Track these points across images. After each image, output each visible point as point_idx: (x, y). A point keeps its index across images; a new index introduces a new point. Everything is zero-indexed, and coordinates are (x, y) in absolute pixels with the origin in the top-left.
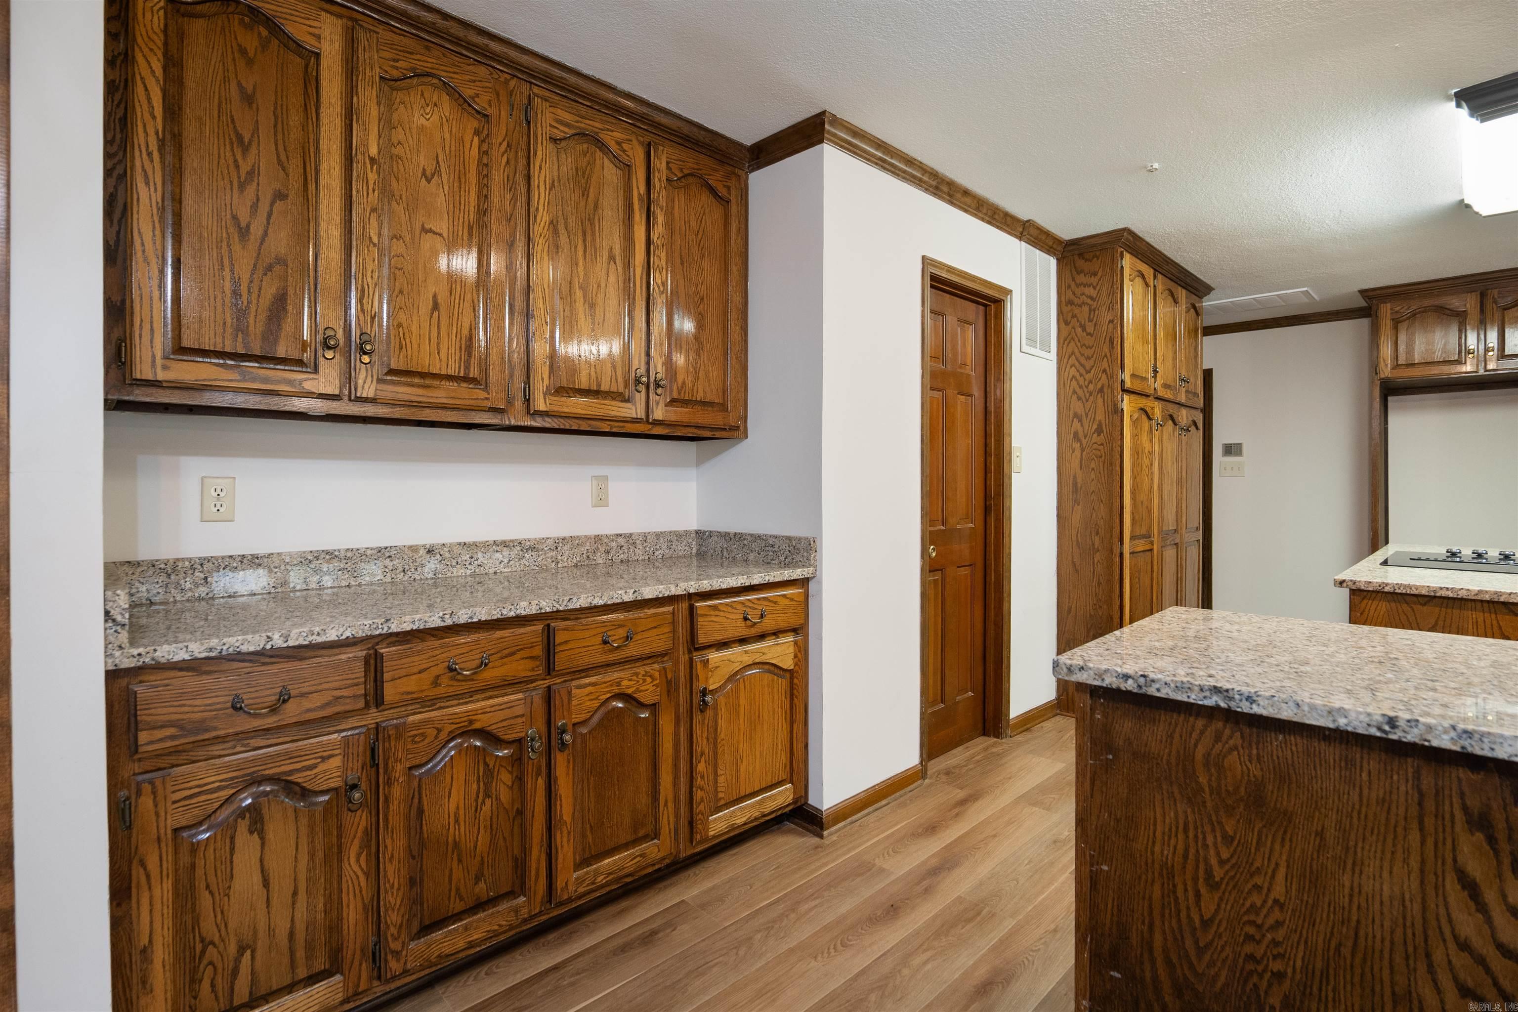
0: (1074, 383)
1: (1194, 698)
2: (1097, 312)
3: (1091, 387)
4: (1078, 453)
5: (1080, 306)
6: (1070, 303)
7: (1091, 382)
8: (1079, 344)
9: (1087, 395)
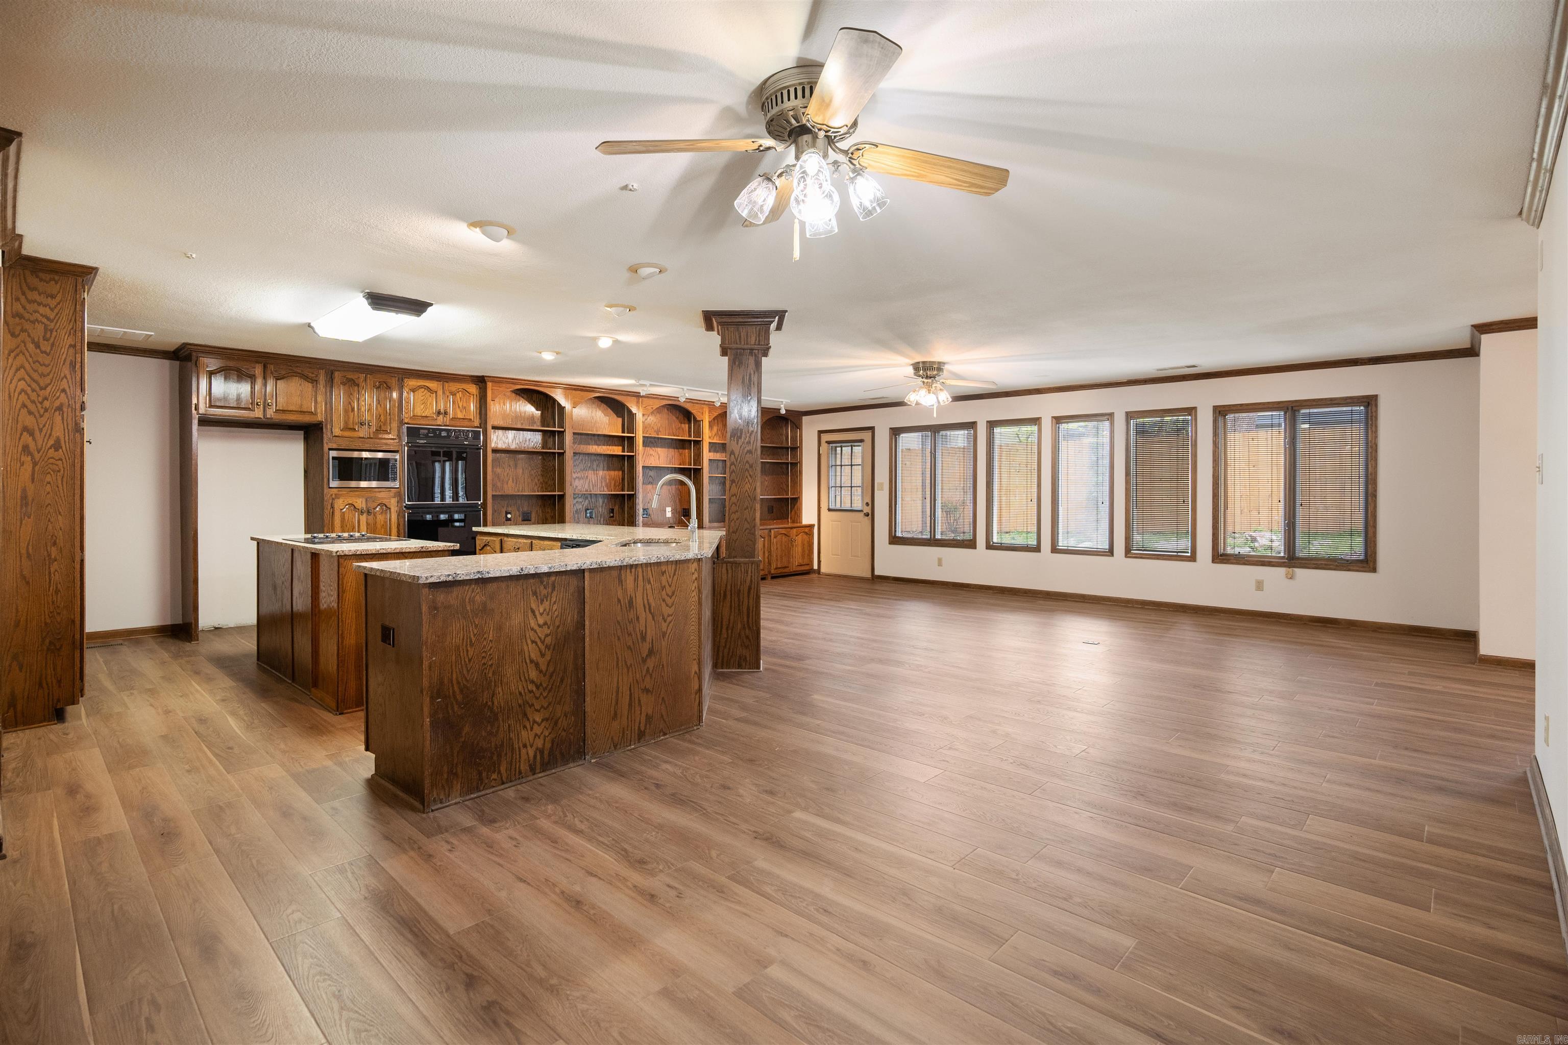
0: (23, 397)
2: (54, 333)
3: (47, 404)
4: (28, 467)
5: (33, 322)
6: (17, 315)
7: (46, 399)
8: (30, 360)
9: (42, 411)
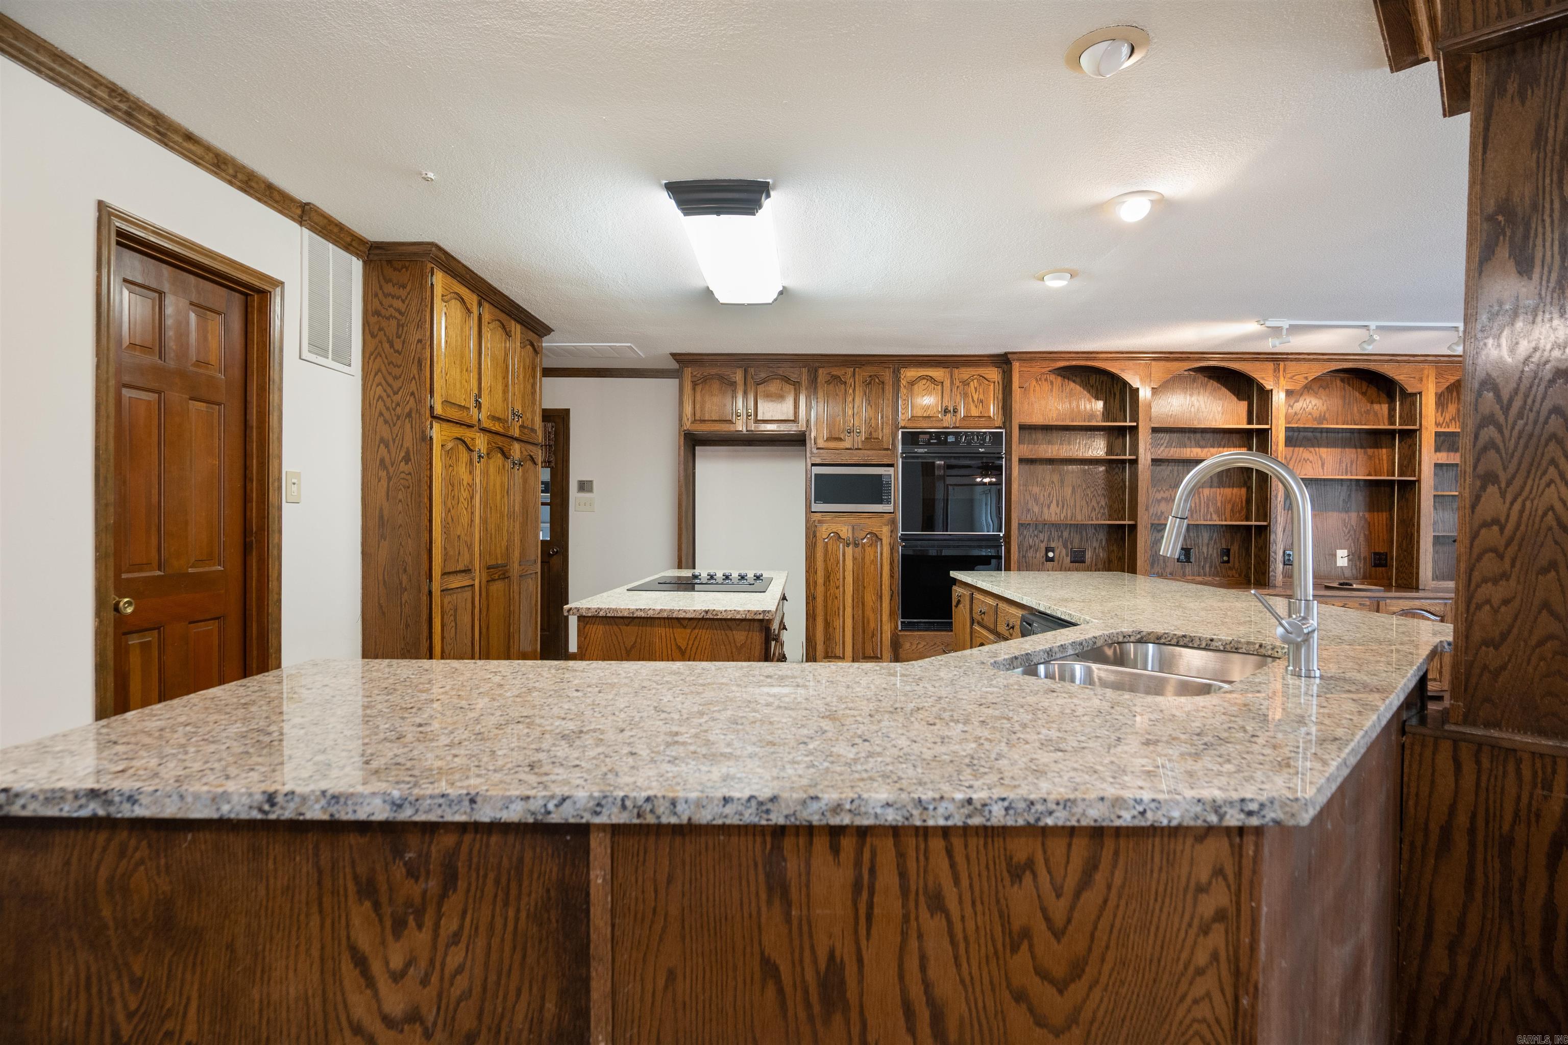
0: (380, 403)
1: (67, 810)
2: (405, 329)
3: (399, 410)
4: (384, 483)
5: (388, 319)
6: (377, 313)
7: (398, 405)
8: (386, 361)
9: (395, 419)
